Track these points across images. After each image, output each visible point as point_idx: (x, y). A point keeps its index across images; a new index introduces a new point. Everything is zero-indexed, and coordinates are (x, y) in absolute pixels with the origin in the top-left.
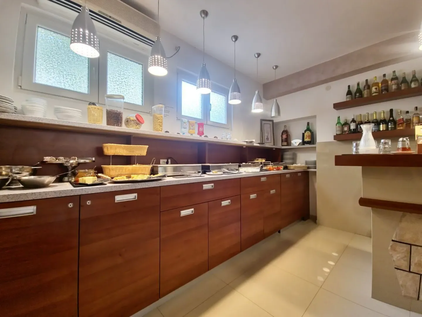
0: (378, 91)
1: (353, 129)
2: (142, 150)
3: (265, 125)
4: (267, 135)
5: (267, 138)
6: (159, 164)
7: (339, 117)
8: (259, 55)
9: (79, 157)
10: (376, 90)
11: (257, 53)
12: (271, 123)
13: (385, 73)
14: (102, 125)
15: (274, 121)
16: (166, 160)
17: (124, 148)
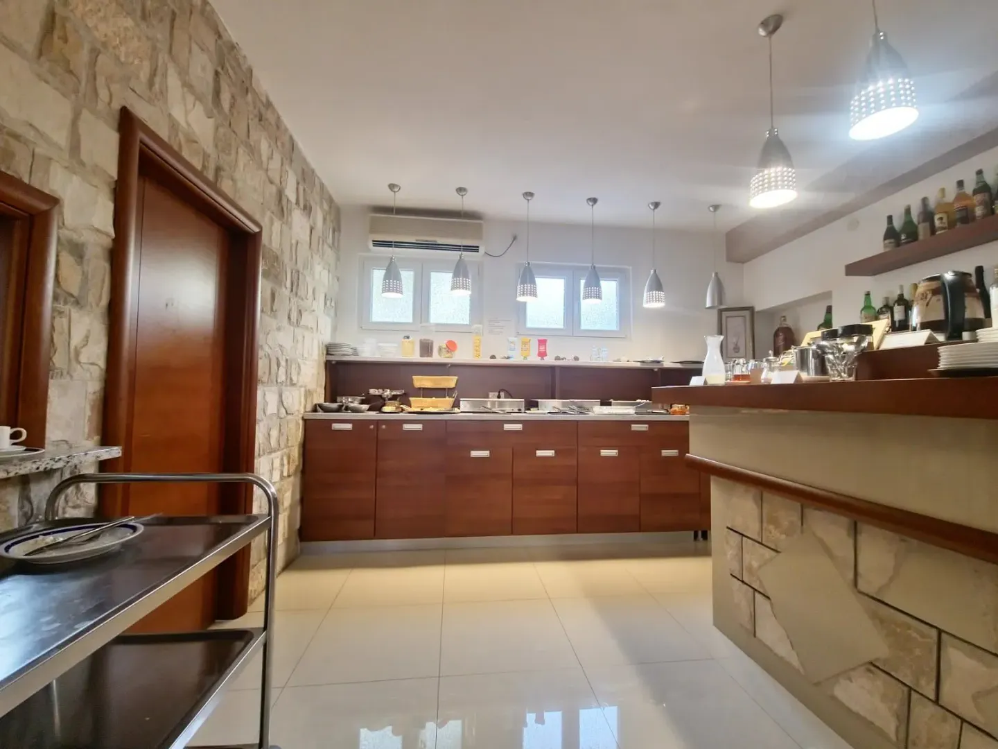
0: (946, 225)
1: (900, 321)
2: (450, 382)
3: (729, 319)
4: (734, 340)
5: (734, 348)
6: (487, 397)
7: (868, 294)
8: (656, 205)
9: (392, 389)
10: (941, 223)
11: (652, 204)
12: (747, 313)
13: (961, 179)
14: (416, 357)
15: (757, 309)
16: (497, 394)
17: (431, 380)
